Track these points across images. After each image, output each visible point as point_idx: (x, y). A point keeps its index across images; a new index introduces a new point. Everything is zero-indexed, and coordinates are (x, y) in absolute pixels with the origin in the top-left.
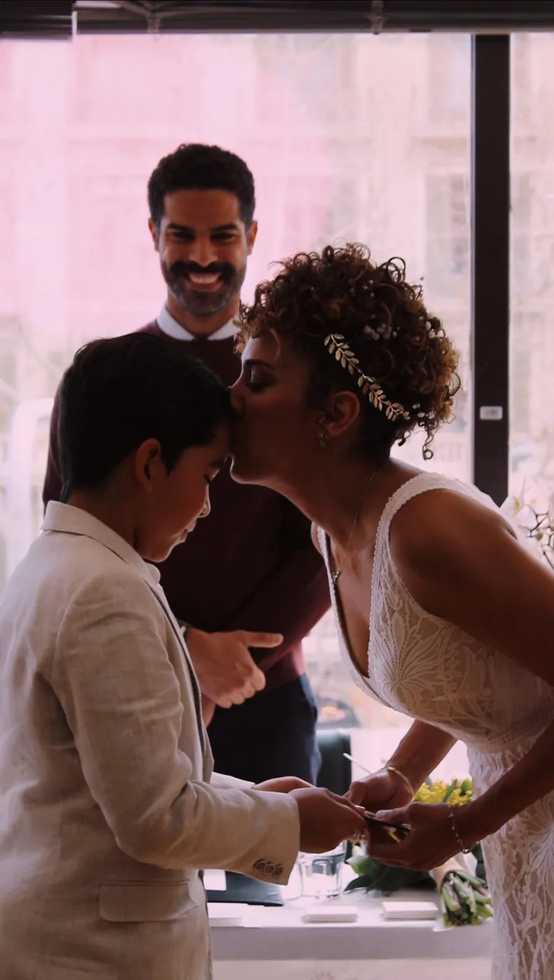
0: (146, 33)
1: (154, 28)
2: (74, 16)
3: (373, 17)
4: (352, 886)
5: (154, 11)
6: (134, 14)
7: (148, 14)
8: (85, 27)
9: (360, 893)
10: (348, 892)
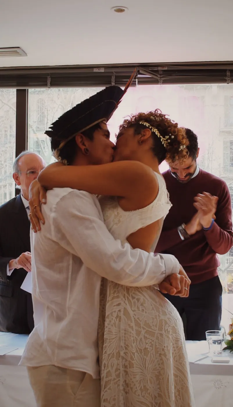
0: (158, 84)
1: (160, 83)
2: (137, 80)
3: (227, 78)
4: (225, 349)
5: (161, 78)
6: (156, 79)
7: (159, 79)
8: (140, 83)
9: (228, 351)
10: (224, 351)
